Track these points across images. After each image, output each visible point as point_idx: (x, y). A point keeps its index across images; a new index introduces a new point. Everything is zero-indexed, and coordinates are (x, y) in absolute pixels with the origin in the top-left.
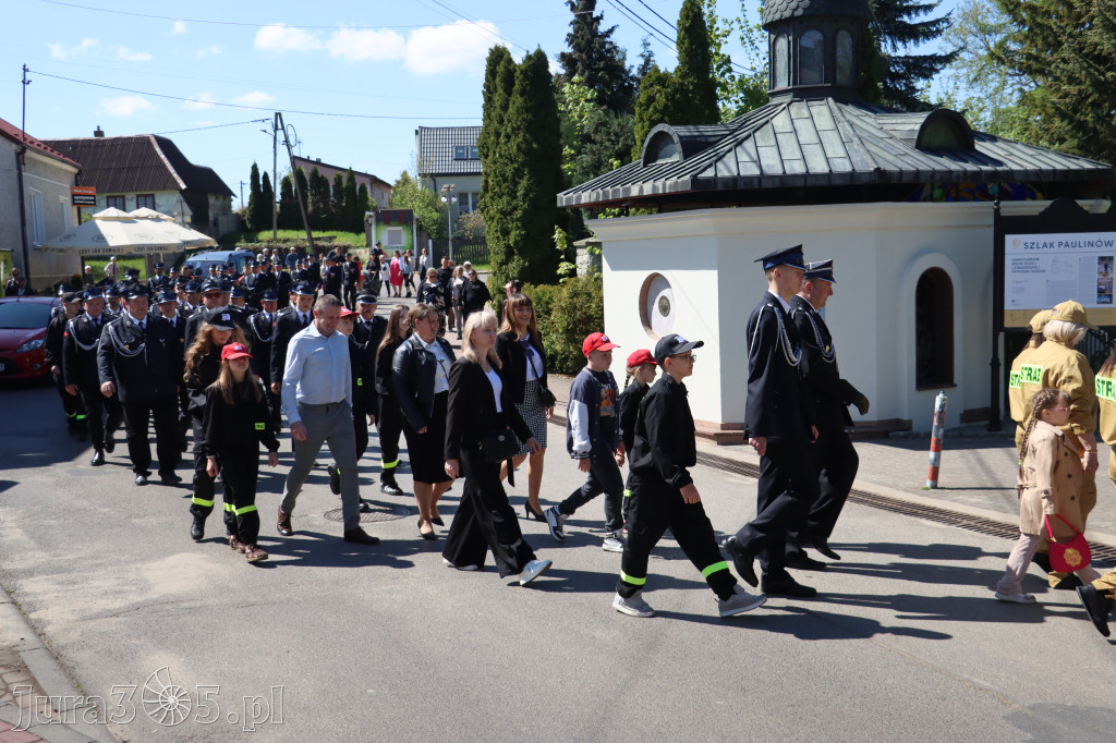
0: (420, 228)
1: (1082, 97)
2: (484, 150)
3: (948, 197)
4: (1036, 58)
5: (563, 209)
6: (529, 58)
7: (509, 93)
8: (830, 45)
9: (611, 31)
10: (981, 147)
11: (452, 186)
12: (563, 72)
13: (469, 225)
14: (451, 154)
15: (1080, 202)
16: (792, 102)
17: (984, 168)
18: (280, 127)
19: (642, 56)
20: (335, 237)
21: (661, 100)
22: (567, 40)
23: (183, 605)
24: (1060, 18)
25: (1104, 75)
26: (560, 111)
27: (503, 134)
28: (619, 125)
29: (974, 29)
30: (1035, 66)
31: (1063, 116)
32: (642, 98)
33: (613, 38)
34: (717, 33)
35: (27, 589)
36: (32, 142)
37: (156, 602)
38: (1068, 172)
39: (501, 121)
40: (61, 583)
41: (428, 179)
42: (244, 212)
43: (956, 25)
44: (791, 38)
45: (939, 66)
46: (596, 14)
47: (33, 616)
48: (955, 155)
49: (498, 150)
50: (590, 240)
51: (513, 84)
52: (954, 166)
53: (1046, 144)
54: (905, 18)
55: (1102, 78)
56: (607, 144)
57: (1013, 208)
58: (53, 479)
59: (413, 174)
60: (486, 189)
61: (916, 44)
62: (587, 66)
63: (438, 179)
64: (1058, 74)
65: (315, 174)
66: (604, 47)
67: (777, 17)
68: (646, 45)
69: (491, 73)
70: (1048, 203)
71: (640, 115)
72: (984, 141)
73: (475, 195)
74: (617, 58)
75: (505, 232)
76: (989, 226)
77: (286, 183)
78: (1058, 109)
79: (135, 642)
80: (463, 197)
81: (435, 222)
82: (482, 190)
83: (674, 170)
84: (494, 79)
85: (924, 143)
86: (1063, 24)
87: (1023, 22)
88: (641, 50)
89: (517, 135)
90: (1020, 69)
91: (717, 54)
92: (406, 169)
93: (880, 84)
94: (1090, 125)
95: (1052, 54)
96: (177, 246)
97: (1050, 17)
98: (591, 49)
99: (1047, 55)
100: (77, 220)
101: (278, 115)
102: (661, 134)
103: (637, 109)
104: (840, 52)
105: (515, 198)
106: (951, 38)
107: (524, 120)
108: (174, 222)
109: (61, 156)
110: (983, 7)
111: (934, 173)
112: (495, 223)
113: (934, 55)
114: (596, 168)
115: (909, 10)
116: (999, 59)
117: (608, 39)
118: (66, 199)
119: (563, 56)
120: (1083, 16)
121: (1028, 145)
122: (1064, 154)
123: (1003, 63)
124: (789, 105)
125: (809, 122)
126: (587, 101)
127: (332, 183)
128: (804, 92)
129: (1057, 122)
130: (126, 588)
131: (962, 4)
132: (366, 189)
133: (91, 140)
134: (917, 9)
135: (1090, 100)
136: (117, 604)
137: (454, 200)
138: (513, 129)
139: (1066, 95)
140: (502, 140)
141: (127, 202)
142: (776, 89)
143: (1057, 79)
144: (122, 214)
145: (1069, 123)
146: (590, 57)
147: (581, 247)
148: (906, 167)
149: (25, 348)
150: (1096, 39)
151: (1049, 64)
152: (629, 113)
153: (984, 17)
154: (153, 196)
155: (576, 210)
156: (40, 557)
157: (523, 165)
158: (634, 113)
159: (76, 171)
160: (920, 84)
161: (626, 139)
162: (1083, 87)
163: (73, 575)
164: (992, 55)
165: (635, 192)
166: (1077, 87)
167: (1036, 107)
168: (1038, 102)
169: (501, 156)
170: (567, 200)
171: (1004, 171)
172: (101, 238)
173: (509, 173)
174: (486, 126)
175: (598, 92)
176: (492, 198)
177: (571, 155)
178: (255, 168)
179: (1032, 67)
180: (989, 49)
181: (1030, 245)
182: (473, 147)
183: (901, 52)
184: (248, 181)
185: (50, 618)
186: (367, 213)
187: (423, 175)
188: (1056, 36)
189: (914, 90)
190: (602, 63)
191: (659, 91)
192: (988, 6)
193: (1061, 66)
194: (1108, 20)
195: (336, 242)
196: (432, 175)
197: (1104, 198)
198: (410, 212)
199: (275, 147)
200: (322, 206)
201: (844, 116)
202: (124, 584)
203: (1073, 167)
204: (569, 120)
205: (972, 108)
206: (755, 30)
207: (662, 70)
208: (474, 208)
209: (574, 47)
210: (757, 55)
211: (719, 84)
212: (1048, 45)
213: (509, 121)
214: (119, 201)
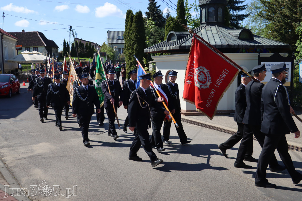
0: (108, 57)
1: (282, 26)
2: (125, 37)
3: (246, 52)
4: (270, 16)
5: (146, 53)
6: (137, 13)
7: (132, 22)
8: (216, 11)
9: (159, 6)
10: (255, 39)
11: (117, 46)
12: (146, 17)
13: (121, 57)
14: (116, 38)
15: (280, 54)
16: (206, 26)
17: (256, 44)
18: (71, 30)
19: (167, 13)
20: (86, 59)
21: (172, 25)
22: (148, 8)
23: (43, 156)
24: (276, 6)
25: (287, 21)
26: (145, 27)
27: (130, 33)
28: (161, 31)
29: (254, 8)
30: (270, 18)
31: (277, 31)
32: (167, 24)
33: (160, 8)
34: (188, 7)
35: (2, 152)
36: (5, 33)
37: (36, 155)
38: (278, 46)
39: (130, 30)
40: (11, 150)
41: (110, 45)
42: (62, 52)
43: (250, 7)
44: (206, 9)
45: (245, 17)
46: (155, 2)
47: (3, 159)
48: (248, 41)
49: (129, 37)
50: (153, 61)
51: (133, 20)
52: (248, 44)
53: (272, 38)
54: (236, 5)
55: (287, 22)
56: (158, 36)
57: (263, 55)
58: (9, 122)
59: (106, 43)
60: (125, 47)
61: (239, 11)
62: (153, 15)
63: (113, 44)
64: (276, 20)
65: (80, 43)
66: (157, 11)
67: (203, 3)
68: (168, 10)
69: (127, 17)
70: (272, 54)
71: (166, 29)
72: (256, 37)
73: (123, 49)
74: (161, 14)
75: (130, 59)
76: (257, 60)
77: (73, 45)
78: (275, 29)
79: (30, 166)
80: (119, 49)
81: (112, 56)
82: (124, 48)
83: (175, 43)
84: (128, 18)
85: (240, 38)
86: (277, 7)
87: (267, 6)
88: (167, 12)
89: (134, 33)
90: (266, 19)
91: (188, 13)
92: (105, 42)
93: (230, 22)
94: (284, 34)
95: (274, 15)
96: (43, 61)
97: (274, 5)
98: (154, 11)
99: (273, 15)
100: (17, 54)
101: (71, 27)
102: (172, 34)
103: (166, 27)
104: (219, 13)
105: (133, 50)
106: (248, 10)
107: (136, 29)
108: (43, 55)
109: (13, 37)
110: (256, 2)
111: (243, 45)
112: (128, 57)
113: (244, 14)
114: (155, 42)
115: (237, 3)
116: (260, 16)
117: (158, 9)
118: (14, 48)
119: (147, 13)
120: (282, 5)
121: (267, 39)
122: (277, 41)
123: (262, 17)
124: (205, 27)
125: (210, 31)
126: (153, 25)
127: (85, 45)
128: (209, 24)
129: (275, 33)
130: (28, 152)
131: (251, 1)
132: (94, 47)
133: (21, 33)
134: (239, 2)
135: (284, 27)
136: (25, 156)
137: (117, 50)
138: (133, 32)
139: (277, 26)
140: (130, 35)
141: (30, 49)
142: (202, 23)
143: (275, 21)
144: (29, 52)
145: (278, 33)
146: (153, 13)
147: (150, 63)
148: (236, 44)
149: (3, 87)
150: (285, 11)
151: (273, 17)
152: (163, 28)
153: (257, 5)
154: (37, 48)
155: (149, 53)
156: (5, 143)
157: (135, 41)
158: (165, 28)
159: (17, 40)
160: (240, 22)
161: (163, 35)
162: (282, 24)
163: (14, 148)
164: (259, 15)
165: (164, 49)
166: (280, 24)
167: (270, 29)
168: (270, 28)
169: (129, 39)
170: (147, 51)
171: (261, 45)
172: (23, 58)
173: (132, 43)
174: (126, 31)
175: (156, 22)
176: (127, 50)
177: (149, 39)
178: (65, 41)
179: (269, 18)
180: (258, 13)
181: (267, 65)
182: (122, 36)
183: (235, 14)
184: (63, 44)
185: (7, 159)
186: (94, 53)
187: (109, 43)
188: (275, 10)
189: (238, 23)
190: (157, 15)
191: (171, 22)
192: (258, 2)
193: (276, 18)
194: (288, 6)
195: (86, 61)
196: (111, 43)
197: (287, 53)
198: (105, 53)
199: (70, 35)
200: (82, 51)
201: (220, 30)
202: (27, 151)
203: (279, 45)
204: (148, 29)
205: (253, 29)
206: (198, 7)
207: (172, 17)
208: (122, 52)
209: (149, 10)
210: (198, 13)
211: (188, 21)
212: (273, 13)
213: (132, 30)
214: (28, 49)
